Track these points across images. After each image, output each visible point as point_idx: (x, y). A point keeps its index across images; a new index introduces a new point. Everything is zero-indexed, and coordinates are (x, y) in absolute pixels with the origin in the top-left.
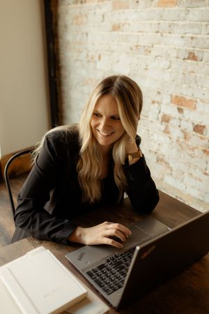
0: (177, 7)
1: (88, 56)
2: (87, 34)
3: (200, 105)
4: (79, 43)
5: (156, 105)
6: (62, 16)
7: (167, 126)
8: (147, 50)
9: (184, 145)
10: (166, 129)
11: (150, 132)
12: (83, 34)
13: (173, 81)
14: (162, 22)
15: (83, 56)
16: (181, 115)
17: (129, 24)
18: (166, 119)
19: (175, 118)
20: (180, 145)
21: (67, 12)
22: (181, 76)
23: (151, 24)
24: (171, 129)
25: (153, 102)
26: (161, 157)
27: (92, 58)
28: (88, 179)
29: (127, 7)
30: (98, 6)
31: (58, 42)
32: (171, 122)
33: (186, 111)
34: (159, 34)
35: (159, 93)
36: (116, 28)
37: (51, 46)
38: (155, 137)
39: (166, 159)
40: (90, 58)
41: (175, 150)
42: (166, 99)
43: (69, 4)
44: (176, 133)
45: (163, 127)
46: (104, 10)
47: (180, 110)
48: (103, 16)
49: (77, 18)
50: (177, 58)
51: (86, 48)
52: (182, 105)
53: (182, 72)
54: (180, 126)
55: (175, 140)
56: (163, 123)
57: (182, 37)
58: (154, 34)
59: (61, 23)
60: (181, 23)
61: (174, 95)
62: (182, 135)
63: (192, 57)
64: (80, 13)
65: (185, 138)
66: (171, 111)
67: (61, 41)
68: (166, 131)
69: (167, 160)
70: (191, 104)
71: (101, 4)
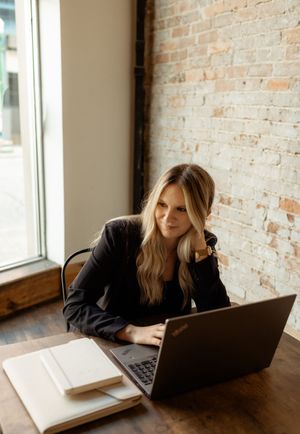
0: (289, 91)
1: (183, 146)
2: (184, 119)
4: (174, 130)
5: (262, 209)
6: (156, 95)
7: (274, 238)
8: (253, 141)
9: (294, 263)
10: (272, 242)
11: (254, 245)
12: (179, 119)
13: (283, 180)
14: (271, 107)
15: (178, 145)
16: (291, 224)
17: (233, 109)
18: (273, 229)
19: (283, 228)
20: (289, 263)
21: (162, 91)
22: (292, 174)
23: (259, 110)
24: (279, 241)
25: (258, 206)
26: (266, 278)
27: (188, 149)
28: (148, 276)
29: (232, 89)
30: (199, 86)
31: (149, 128)
32: (279, 232)
33: (297, 219)
34: (268, 122)
35: (265, 195)
36: (218, 113)
37: (140, 132)
38: (259, 252)
39: (272, 281)
40: (185, 149)
41: (282, 270)
42: (274, 203)
43: (165, 83)
44: (285, 247)
45: (269, 239)
46: (206, 91)
47: (290, 218)
48: (204, 99)
49: (174, 99)
50: (289, 151)
51: (181, 137)
52: (293, 211)
53: (293, 169)
54: (289, 238)
55: (283, 256)
56: (270, 234)
57: (295, 127)
58: (263, 122)
59: (154, 105)
60: (293, 109)
61: (283, 198)
62: (291, 250)
64: (178, 94)
65: (296, 254)
66: (279, 217)
67: (152, 126)
68: (273, 245)
69: (273, 283)
71: (202, 83)
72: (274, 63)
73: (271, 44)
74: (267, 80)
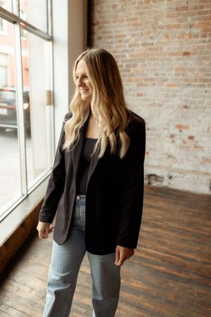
0: (177, 87)
3: (191, 128)
7: (173, 139)
9: (183, 147)
13: (176, 118)
16: (181, 133)
17: (149, 94)
18: (172, 136)
19: (177, 135)
20: (181, 147)
22: (180, 115)
23: (162, 94)
24: (175, 140)
25: (165, 129)
26: (170, 155)
29: (147, 86)
32: (176, 137)
33: (184, 131)
35: (168, 124)
36: (140, 95)
38: (166, 146)
39: (173, 155)
41: (178, 150)
42: (173, 127)
44: (178, 141)
45: (171, 140)
46: (131, 87)
47: (181, 131)
50: (178, 108)
52: (181, 128)
54: (181, 138)
55: (178, 145)
56: (171, 138)
57: (180, 99)
61: (177, 124)
62: (182, 142)
63: (186, 107)
65: (184, 143)
66: (176, 132)
68: (173, 142)
70: (186, 127)
71: (129, 83)
72: (169, 78)
73: (167, 71)
74: (166, 83)
